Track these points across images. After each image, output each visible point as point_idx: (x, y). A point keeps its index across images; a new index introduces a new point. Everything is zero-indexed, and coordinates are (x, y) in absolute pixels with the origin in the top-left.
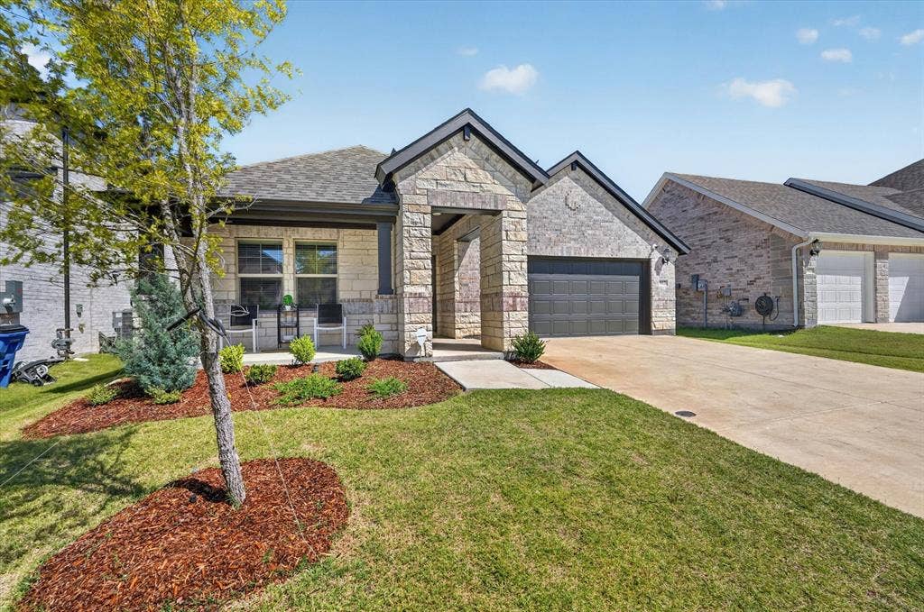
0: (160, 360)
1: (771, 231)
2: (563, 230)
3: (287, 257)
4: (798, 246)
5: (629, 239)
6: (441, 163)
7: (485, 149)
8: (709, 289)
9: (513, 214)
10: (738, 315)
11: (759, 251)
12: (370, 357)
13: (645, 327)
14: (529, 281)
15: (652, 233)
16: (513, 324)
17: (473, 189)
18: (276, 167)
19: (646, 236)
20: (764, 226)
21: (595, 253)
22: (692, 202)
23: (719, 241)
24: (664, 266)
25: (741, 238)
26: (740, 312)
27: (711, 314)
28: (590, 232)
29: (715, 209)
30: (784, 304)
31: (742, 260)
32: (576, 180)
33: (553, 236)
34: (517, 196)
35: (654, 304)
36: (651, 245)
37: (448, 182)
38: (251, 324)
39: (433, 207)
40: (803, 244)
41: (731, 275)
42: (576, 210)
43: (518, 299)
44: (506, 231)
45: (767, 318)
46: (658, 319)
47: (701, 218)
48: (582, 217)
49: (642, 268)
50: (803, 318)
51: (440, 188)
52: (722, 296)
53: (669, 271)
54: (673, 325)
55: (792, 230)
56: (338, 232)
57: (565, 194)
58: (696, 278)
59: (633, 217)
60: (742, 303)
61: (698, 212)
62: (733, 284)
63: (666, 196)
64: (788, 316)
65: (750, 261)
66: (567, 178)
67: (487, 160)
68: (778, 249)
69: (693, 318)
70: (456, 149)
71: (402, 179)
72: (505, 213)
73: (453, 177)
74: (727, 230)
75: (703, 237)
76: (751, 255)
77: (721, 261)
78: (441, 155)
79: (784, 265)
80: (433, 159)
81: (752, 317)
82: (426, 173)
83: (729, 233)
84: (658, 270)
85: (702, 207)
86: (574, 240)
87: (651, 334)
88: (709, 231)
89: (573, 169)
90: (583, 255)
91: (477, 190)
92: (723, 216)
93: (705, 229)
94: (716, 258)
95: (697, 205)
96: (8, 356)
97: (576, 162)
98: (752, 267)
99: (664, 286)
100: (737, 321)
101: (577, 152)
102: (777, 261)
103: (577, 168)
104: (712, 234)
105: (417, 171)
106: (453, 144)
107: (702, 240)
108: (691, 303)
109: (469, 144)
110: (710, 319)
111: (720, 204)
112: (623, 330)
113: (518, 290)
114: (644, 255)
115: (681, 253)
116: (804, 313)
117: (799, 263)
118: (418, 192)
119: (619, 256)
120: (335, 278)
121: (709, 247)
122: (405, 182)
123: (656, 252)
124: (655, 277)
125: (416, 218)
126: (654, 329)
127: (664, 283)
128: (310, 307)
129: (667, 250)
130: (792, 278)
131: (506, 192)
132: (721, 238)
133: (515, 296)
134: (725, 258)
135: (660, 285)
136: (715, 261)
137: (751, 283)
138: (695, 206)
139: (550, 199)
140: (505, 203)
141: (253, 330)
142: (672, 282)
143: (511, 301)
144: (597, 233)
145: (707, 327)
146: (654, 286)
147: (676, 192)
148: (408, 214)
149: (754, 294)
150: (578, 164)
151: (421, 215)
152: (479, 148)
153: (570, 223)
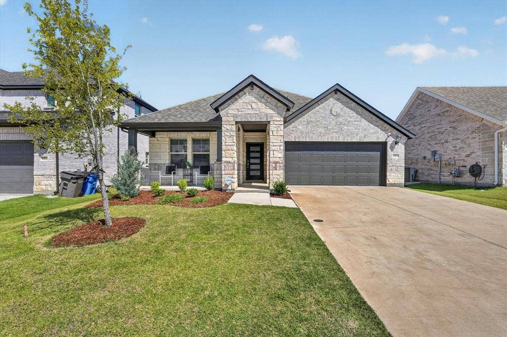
0: (124, 185)
1: (482, 121)
2: (329, 127)
3: (189, 145)
4: (498, 131)
5: (372, 131)
6: (240, 101)
7: (262, 92)
8: (443, 160)
9: (276, 123)
10: (458, 177)
11: (474, 135)
12: (209, 189)
13: (383, 182)
14: (286, 155)
15: (388, 127)
16: (275, 176)
17: (255, 112)
18: (182, 107)
19: (384, 128)
20: (477, 119)
21: (349, 140)
22: (433, 104)
23: (449, 129)
24: (397, 146)
25: (463, 127)
26: (459, 174)
27: (444, 176)
28: (346, 128)
29: (447, 108)
30: (488, 171)
31: (463, 141)
32: (337, 100)
33: (323, 131)
34: (278, 114)
35: (389, 168)
36: (387, 134)
37: (243, 110)
38: (171, 173)
39: (236, 122)
40: (503, 130)
41: (456, 151)
42: (338, 115)
43: (278, 164)
44: (272, 131)
45: (477, 178)
46: (392, 177)
47: (439, 115)
48: (341, 119)
49: (382, 147)
50: (501, 179)
51: (239, 113)
52: (450, 164)
53: (400, 149)
54: (402, 181)
55: (494, 121)
56: (210, 133)
57: (330, 108)
58: (434, 153)
59: (374, 117)
60: (462, 169)
61: (438, 111)
62: (456, 156)
63: (419, 101)
64: (491, 177)
65: (468, 142)
66: (332, 99)
67: (263, 97)
68: (487, 133)
69: (432, 178)
70: (247, 94)
71: (222, 110)
72: (271, 123)
73: (246, 107)
74: (454, 122)
75: (440, 126)
76: (469, 137)
77: (450, 142)
78: (240, 97)
79: (489, 144)
80: (236, 100)
81: (468, 178)
82: (233, 107)
83: (455, 124)
84: (392, 148)
85: (439, 108)
86: (336, 132)
87: (386, 186)
88: (443, 122)
89: (336, 93)
90: (341, 140)
91: (258, 112)
92: (452, 113)
93: (441, 121)
94: (447, 140)
95: (437, 106)
96: (94, 183)
97: (337, 90)
98: (469, 145)
99: (396, 158)
100: (459, 180)
101: (337, 84)
102: (486, 141)
103: (338, 92)
104: (445, 125)
105: (229, 106)
106: (246, 92)
107: (439, 128)
108: (432, 168)
109: (254, 91)
110: (442, 178)
111: (450, 106)
112: (368, 182)
113: (278, 160)
114: (382, 140)
115: (409, 138)
116: (502, 175)
117: (500, 143)
118: (229, 115)
119: (365, 141)
120: (209, 154)
121: (442, 133)
122: (223, 111)
123: (390, 137)
124: (390, 153)
125: (228, 127)
126: (388, 182)
127: (397, 157)
128: (197, 167)
129: (398, 137)
130: (494, 152)
131: (272, 112)
132: (450, 127)
133: (276, 163)
134: (453, 140)
135: (393, 157)
136: (447, 142)
137: (468, 156)
138: (436, 107)
139: (322, 111)
140: (272, 117)
141: (172, 176)
142: (402, 156)
143: (274, 165)
144: (350, 128)
145: (440, 183)
146: (388, 158)
147: (425, 99)
148: (225, 126)
149: (470, 162)
150: (338, 90)
151: (231, 126)
152: (259, 92)
153: (333, 123)
